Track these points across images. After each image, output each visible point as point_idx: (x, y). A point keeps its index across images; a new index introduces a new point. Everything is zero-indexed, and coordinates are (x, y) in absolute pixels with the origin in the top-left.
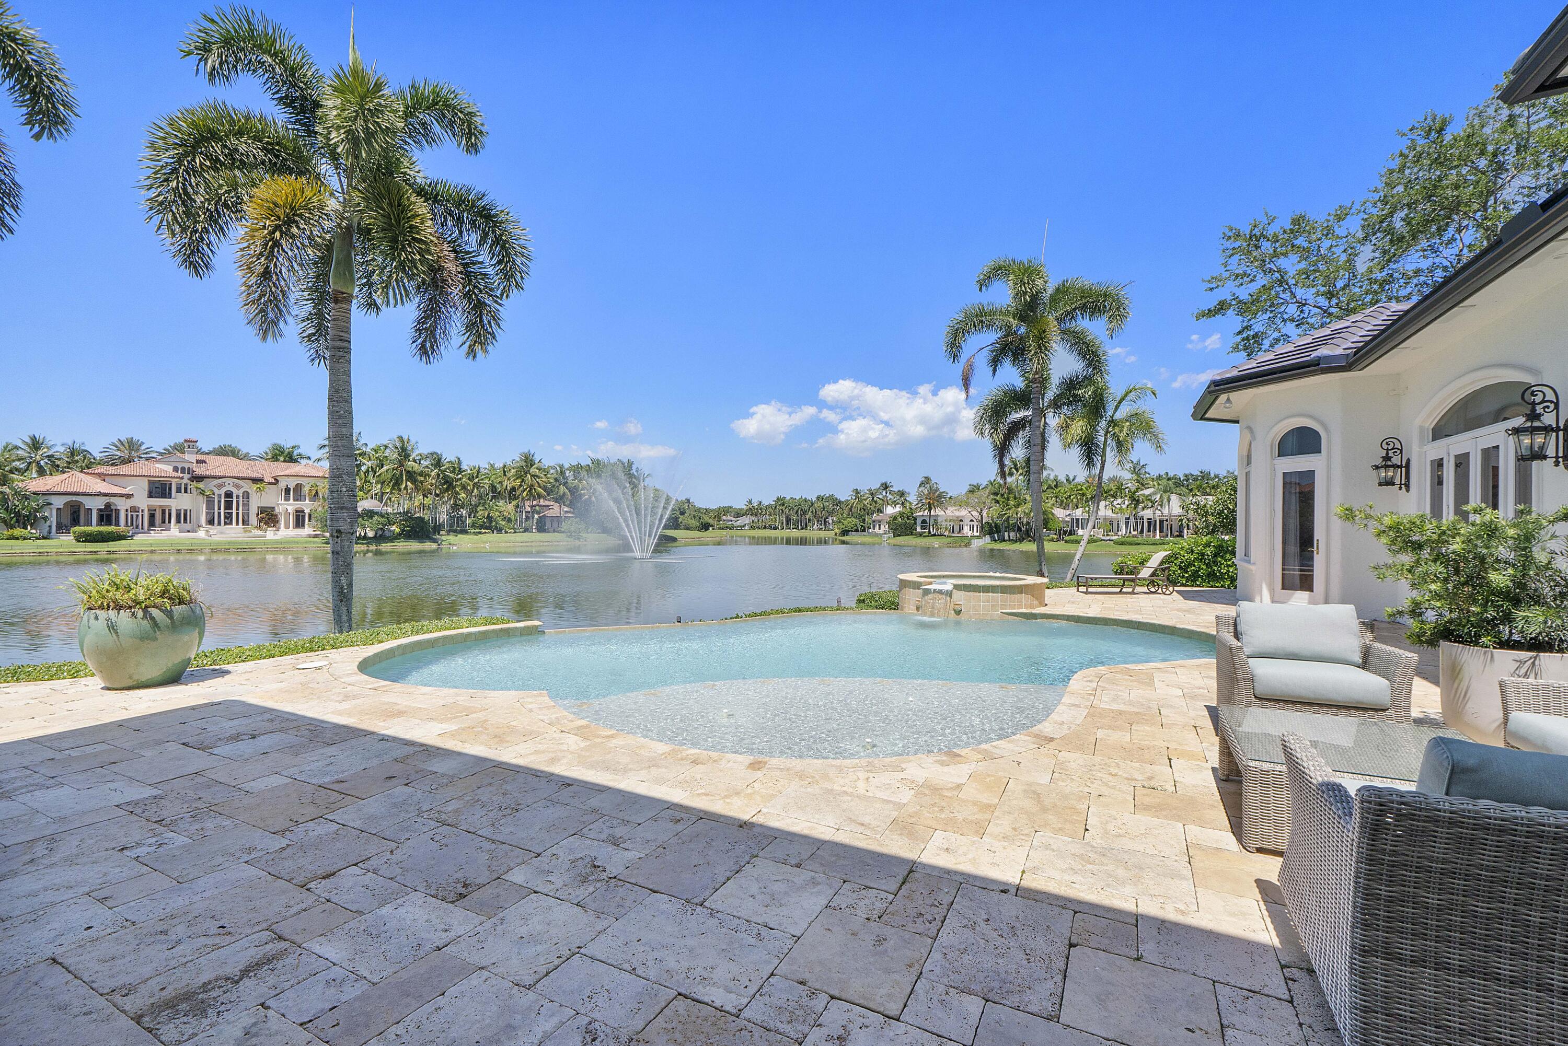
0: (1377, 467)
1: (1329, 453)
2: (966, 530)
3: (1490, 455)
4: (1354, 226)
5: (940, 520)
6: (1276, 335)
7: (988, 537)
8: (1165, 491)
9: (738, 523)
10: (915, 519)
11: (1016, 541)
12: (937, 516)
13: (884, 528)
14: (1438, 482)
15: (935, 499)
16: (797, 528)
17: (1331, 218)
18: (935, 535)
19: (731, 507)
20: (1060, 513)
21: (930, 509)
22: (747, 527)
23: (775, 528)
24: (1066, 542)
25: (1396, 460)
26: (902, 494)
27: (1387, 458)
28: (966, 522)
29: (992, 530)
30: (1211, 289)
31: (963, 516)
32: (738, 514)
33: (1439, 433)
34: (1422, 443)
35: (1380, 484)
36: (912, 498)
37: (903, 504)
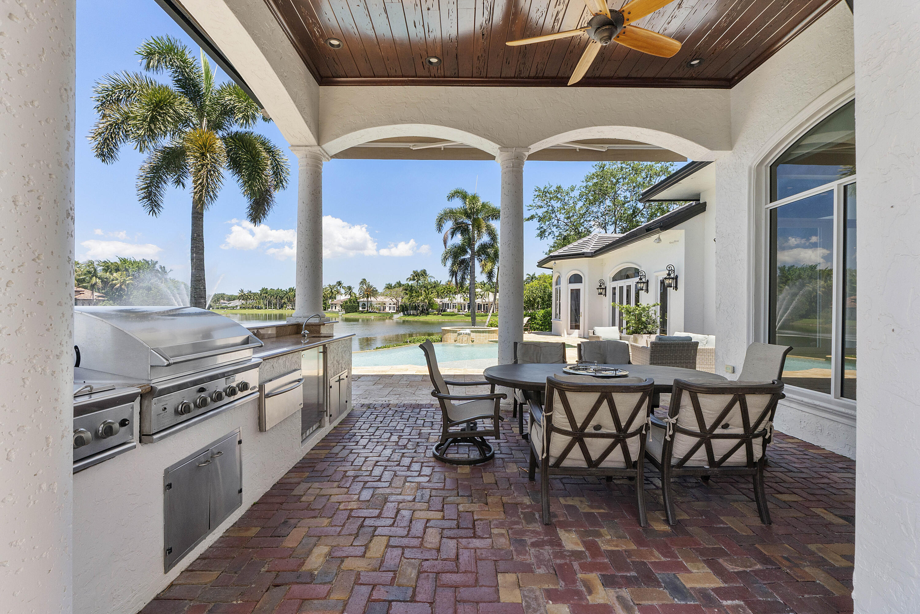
0: (598, 289)
1: (585, 283)
2: (387, 309)
3: (629, 287)
4: (576, 193)
5: (373, 303)
6: (550, 231)
7: (402, 313)
8: (487, 291)
9: (231, 305)
10: (358, 303)
11: (417, 315)
12: (371, 301)
13: (338, 308)
14: (614, 294)
15: (370, 292)
16: (275, 308)
17: (569, 189)
18: (370, 312)
19: (224, 294)
20: (438, 301)
21: (368, 297)
22: (239, 308)
23: (261, 308)
24: (442, 315)
25: (603, 287)
26: (350, 288)
27: (600, 286)
28: (387, 305)
29: (403, 309)
30: (529, 210)
31: (386, 302)
32: (231, 298)
33: (615, 279)
34: (610, 282)
35: (599, 294)
36: (356, 291)
37: (350, 294)
